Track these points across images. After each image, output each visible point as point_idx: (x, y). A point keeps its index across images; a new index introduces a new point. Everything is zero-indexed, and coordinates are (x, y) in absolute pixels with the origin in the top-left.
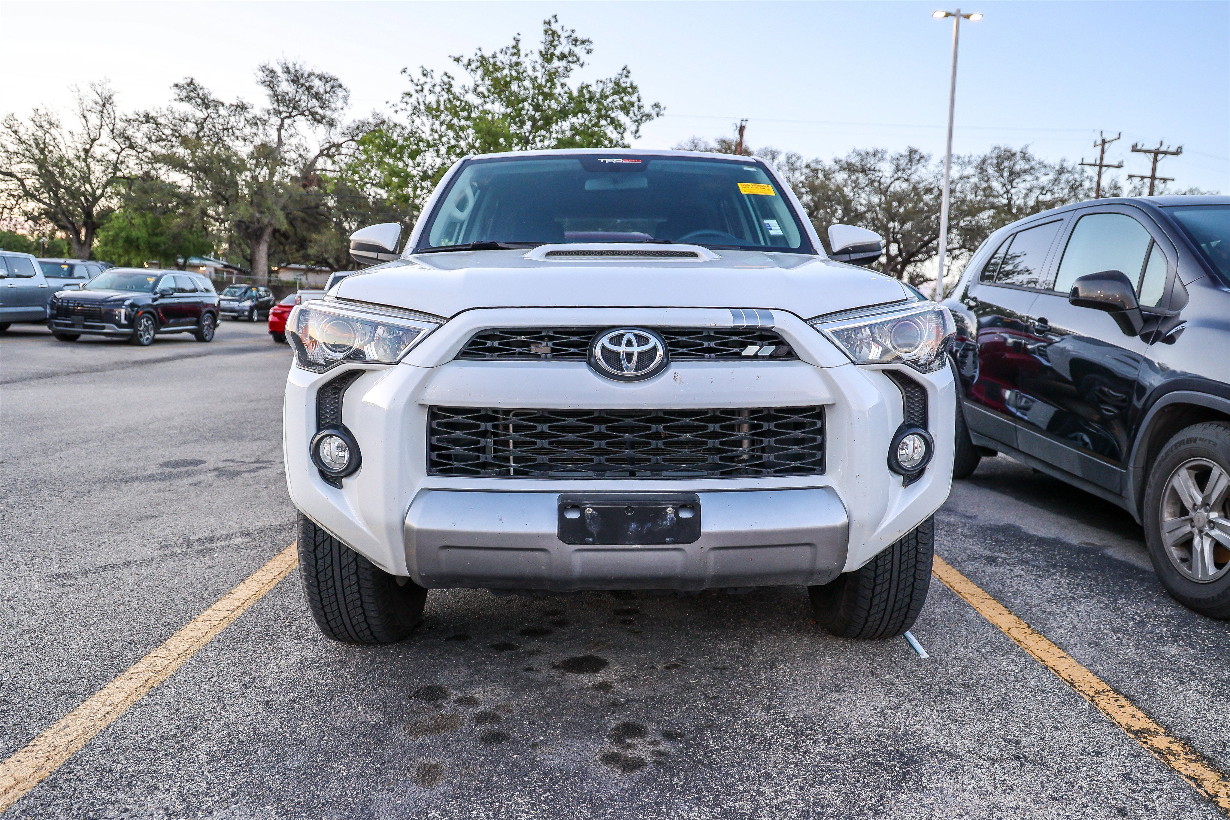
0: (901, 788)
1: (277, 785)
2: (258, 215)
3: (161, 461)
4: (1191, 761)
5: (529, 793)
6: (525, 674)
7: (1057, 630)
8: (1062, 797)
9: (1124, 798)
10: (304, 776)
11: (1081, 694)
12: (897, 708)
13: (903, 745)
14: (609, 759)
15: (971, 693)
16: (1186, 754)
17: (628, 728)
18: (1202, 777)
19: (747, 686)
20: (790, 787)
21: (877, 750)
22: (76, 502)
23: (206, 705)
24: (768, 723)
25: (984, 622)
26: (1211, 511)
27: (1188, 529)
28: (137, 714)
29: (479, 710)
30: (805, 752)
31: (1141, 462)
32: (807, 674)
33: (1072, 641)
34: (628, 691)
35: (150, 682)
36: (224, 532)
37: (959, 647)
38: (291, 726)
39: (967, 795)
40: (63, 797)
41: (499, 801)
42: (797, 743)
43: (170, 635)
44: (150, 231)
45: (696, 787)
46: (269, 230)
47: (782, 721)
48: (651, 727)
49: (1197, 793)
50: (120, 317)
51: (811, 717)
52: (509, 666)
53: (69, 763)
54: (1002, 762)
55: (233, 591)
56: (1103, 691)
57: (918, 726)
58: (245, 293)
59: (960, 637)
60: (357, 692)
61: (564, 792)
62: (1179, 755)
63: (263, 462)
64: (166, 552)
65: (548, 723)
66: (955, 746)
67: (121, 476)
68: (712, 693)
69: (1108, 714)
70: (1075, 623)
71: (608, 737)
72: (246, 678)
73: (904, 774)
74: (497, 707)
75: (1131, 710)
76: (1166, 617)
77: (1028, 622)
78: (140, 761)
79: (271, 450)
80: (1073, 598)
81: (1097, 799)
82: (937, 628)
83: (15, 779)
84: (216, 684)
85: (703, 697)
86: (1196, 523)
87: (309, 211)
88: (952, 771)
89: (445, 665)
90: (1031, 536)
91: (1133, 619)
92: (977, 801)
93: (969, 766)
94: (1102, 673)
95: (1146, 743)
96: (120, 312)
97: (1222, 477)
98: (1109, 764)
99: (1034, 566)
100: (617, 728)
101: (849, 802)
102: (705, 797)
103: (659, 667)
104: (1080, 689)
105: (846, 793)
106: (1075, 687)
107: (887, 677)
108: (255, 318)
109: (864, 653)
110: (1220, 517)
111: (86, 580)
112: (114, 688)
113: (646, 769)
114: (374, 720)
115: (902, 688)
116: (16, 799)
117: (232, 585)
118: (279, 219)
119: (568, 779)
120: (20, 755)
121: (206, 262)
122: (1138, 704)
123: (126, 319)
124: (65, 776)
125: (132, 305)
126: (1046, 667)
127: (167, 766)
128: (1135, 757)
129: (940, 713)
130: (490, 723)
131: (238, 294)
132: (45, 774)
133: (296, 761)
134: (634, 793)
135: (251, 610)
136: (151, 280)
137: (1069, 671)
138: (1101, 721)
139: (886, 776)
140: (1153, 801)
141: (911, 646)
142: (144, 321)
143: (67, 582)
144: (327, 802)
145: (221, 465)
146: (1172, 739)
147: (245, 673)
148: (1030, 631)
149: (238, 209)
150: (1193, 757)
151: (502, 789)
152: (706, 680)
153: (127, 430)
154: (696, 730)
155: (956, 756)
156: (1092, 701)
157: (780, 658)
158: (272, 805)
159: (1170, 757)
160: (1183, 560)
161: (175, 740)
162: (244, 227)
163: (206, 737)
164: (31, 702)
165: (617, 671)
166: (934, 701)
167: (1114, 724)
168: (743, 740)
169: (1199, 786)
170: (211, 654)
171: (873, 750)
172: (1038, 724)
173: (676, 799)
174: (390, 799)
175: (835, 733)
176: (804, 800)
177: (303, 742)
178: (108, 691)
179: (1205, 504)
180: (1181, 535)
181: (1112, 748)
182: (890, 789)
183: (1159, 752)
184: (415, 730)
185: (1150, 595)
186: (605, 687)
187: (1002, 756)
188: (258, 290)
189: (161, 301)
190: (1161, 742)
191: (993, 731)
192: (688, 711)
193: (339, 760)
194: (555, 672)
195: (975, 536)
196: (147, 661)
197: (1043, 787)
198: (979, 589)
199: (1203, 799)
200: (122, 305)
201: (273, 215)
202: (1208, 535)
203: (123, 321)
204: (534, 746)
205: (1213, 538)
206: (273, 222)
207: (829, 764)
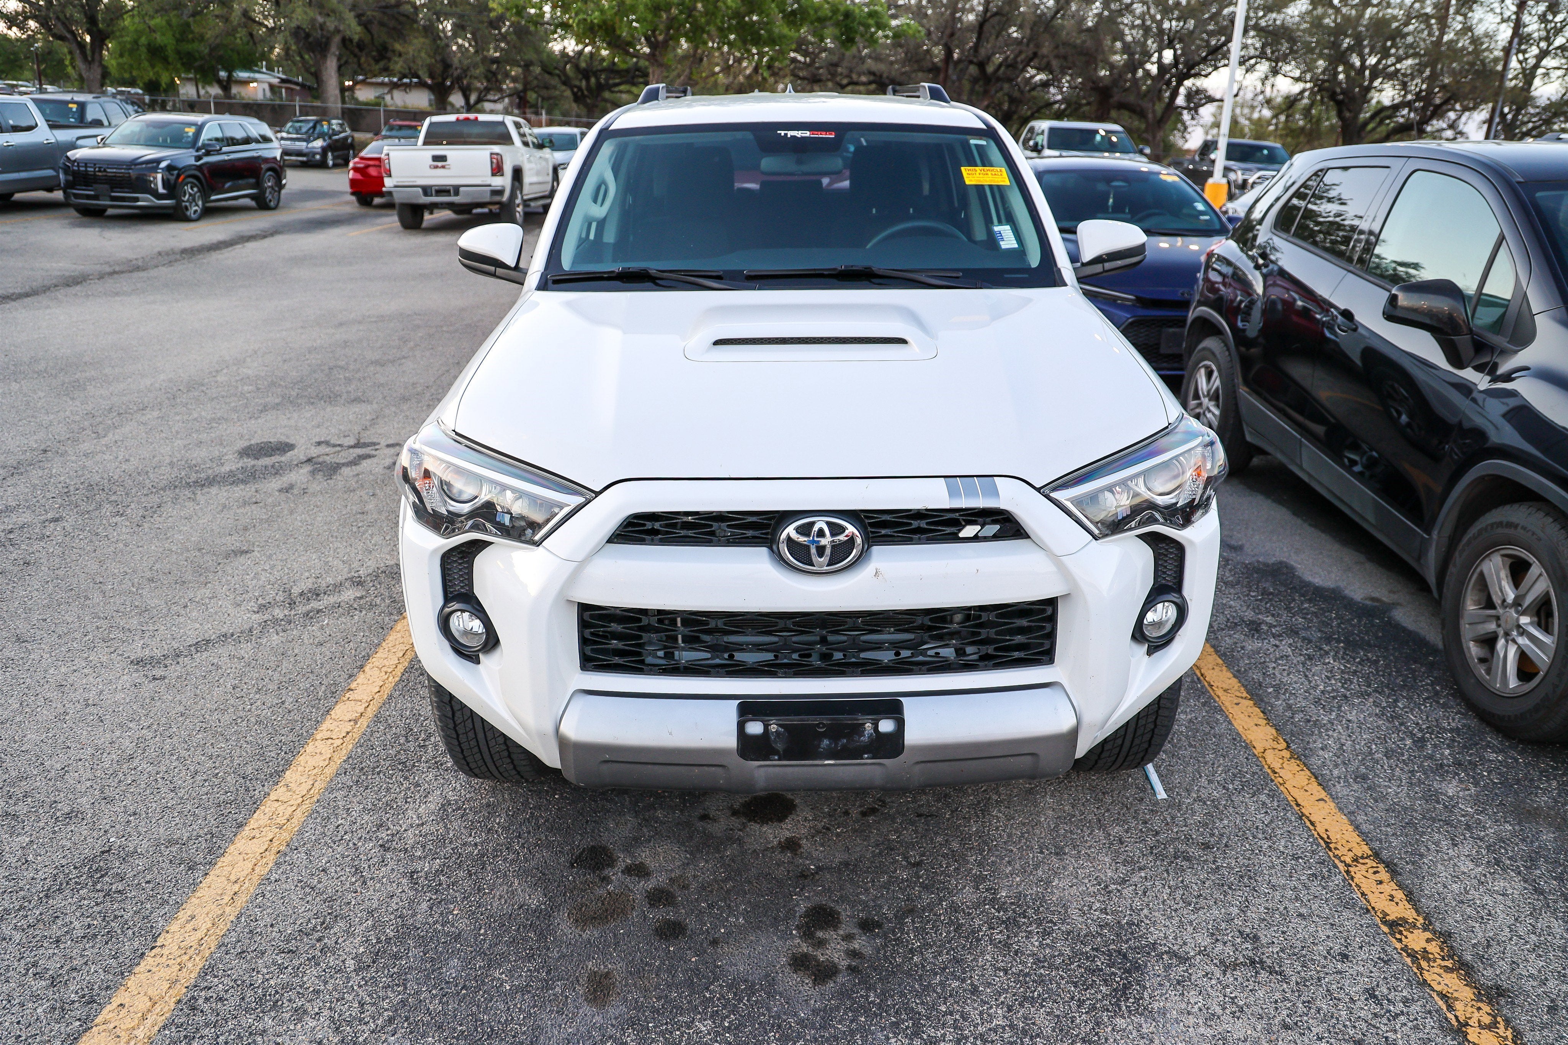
0: (1120, 1009)
1: (435, 1006)
2: (320, 19)
3: (241, 444)
4: (1447, 969)
5: (712, 1016)
6: (700, 825)
7: (1321, 753)
8: (1296, 1024)
9: (1364, 1025)
10: (464, 992)
11: (1337, 861)
12: (1124, 881)
13: (1127, 942)
14: (800, 963)
15: (1210, 858)
16: (1443, 959)
17: (819, 913)
18: (1456, 995)
19: (955, 845)
20: (998, 1006)
21: (1097, 950)
22: (146, 525)
23: (343, 878)
24: (977, 906)
25: (1236, 738)
26: (1523, 613)
27: (1492, 626)
28: (268, 895)
29: (651, 884)
30: (1016, 953)
31: (1447, 531)
32: (1024, 824)
33: (1336, 772)
34: (819, 852)
35: (276, 843)
36: (330, 580)
37: (1204, 781)
38: (442, 914)
39: (1191, 1020)
40: (207, 1025)
41: (678, 1029)
42: (1008, 937)
43: (288, 764)
44: (178, 36)
45: (894, 1005)
46: (337, 39)
47: (993, 901)
48: (845, 912)
49: (1446, 1019)
50: (156, 185)
51: (1026, 896)
52: (682, 811)
53: (204, 973)
54: (1235, 970)
55: (353, 686)
56: (1362, 857)
57: (1146, 911)
58: (314, 127)
59: (1206, 763)
60: (511, 857)
61: (749, 1014)
62: (1435, 961)
63: (365, 445)
64: (266, 617)
65: (729, 906)
66: (1185, 944)
67: (194, 477)
68: (914, 855)
69: (1363, 894)
70: (1343, 741)
71: (798, 928)
72: (383, 835)
73: (1125, 987)
74: (671, 879)
75: (1390, 888)
76: (1451, 731)
77: (1288, 738)
78: (282, 969)
79: (374, 422)
80: (1346, 697)
81: (1334, 1027)
82: (1180, 748)
83: (151, 999)
84: (351, 845)
85: (904, 863)
86: (1502, 622)
87: (389, 11)
88: (1179, 983)
89: (609, 811)
90: (1308, 584)
91: (1412, 735)
92: (1202, 1030)
93: (1197, 975)
94: (1365, 827)
95: (1400, 941)
96: (155, 178)
97: (1542, 578)
98: (1355, 973)
99: (1304, 639)
100: (807, 914)
101: (1061, 1030)
102: (903, 1021)
103: (855, 812)
104: (1337, 852)
105: (1058, 1016)
106: (1330, 850)
107: (1116, 830)
108: (331, 163)
109: (1092, 789)
110: (1531, 623)
111: (178, 668)
112: (236, 853)
113: (840, 979)
114: (534, 903)
115: (1133, 849)
116: (156, 1028)
117: (350, 676)
118: (349, 26)
119: (754, 994)
120: (149, 961)
121: (257, 76)
122: (1399, 878)
123: (164, 187)
124: (203, 994)
125: (170, 168)
126: (1301, 816)
127: (311, 977)
128: (1385, 962)
129: (1173, 890)
130: (665, 906)
131: (304, 130)
132: (180, 990)
133: (452, 968)
134: (826, 1015)
135: (378, 718)
136: (191, 131)
137: (1326, 824)
138: (1354, 905)
139: (1103, 989)
140: (1395, 1031)
141: (1147, 778)
142: (188, 188)
143: (158, 672)
144: (492, 1030)
145: (314, 452)
146: (1430, 936)
147: (381, 825)
148: (1286, 754)
149: (293, 12)
150: (1449, 964)
151: (681, 1010)
152: (908, 835)
153: (191, 385)
154: (896, 916)
155: (1184, 959)
156: (1348, 872)
157: (995, 797)
158: (433, 1037)
159: (1424, 964)
160: (1482, 660)
161: (316, 935)
162: (303, 35)
163: (349, 933)
164: (148, 877)
165: (806, 820)
166: (1167, 871)
167: (1368, 911)
168: (949, 933)
169: (1450, 1008)
170: (339, 794)
171: (1093, 949)
172: (1281, 909)
173: (872, 1025)
174: (560, 1026)
175: (1051, 921)
176: (1012, 1026)
177: (457, 937)
178: (230, 858)
179: (1517, 603)
180: (1482, 632)
181: (1361, 948)
182: (1108, 1010)
183: (1412, 955)
184: (583, 919)
185: (1437, 693)
186: (791, 845)
187: (1236, 959)
188: (330, 124)
189: (206, 159)
190: (1417, 940)
191: (1230, 920)
192: (886, 886)
193: (500, 966)
194: (735, 822)
195: (1238, 583)
196: (268, 807)
197: (1277, 1008)
198: (1235, 680)
199: (1451, 1029)
200: (157, 168)
201: (341, 19)
202: (1514, 641)
203: (161, 190)
204: (715, 942)
205: (1519, 647)
206: (342, 28)
207: (1042, 971)
